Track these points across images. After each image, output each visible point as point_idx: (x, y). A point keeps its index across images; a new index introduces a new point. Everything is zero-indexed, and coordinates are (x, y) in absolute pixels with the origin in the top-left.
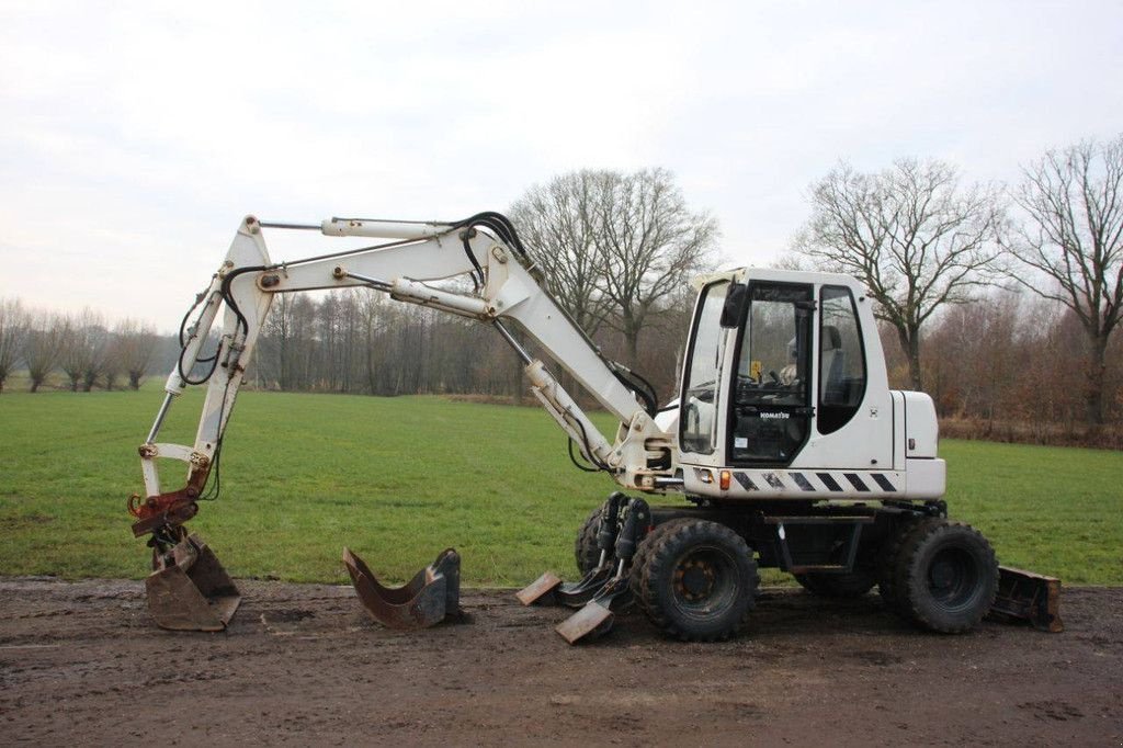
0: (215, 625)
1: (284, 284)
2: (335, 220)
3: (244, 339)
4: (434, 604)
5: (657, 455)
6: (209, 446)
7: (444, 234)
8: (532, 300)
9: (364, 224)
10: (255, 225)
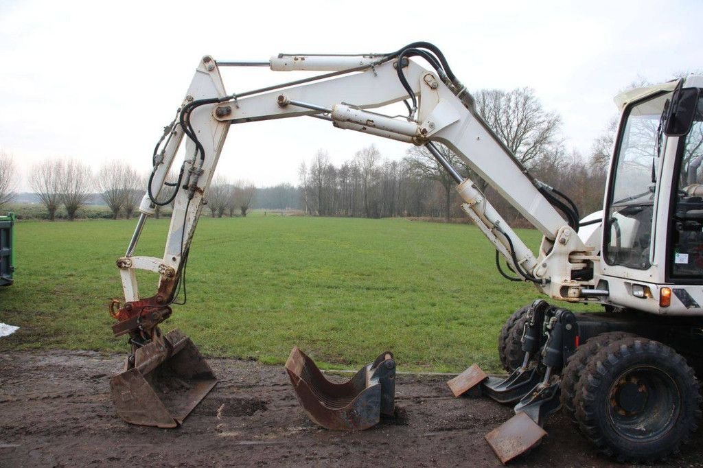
0: (170, 422)
1: (236, 115)
2: (281, 56)
3: (202, 165)
4: (369, 408)
5: (580, 266)
6: (174, 259)
7: (379, 64)
8: (463, 121)
9: (308, 59)
10: (211, 63)
